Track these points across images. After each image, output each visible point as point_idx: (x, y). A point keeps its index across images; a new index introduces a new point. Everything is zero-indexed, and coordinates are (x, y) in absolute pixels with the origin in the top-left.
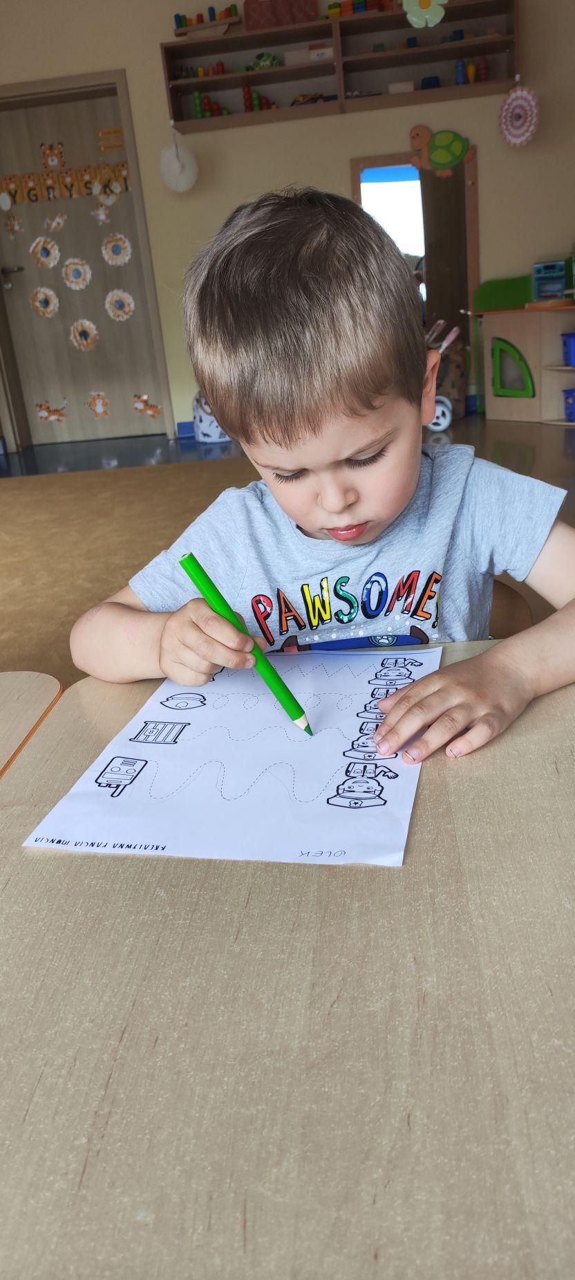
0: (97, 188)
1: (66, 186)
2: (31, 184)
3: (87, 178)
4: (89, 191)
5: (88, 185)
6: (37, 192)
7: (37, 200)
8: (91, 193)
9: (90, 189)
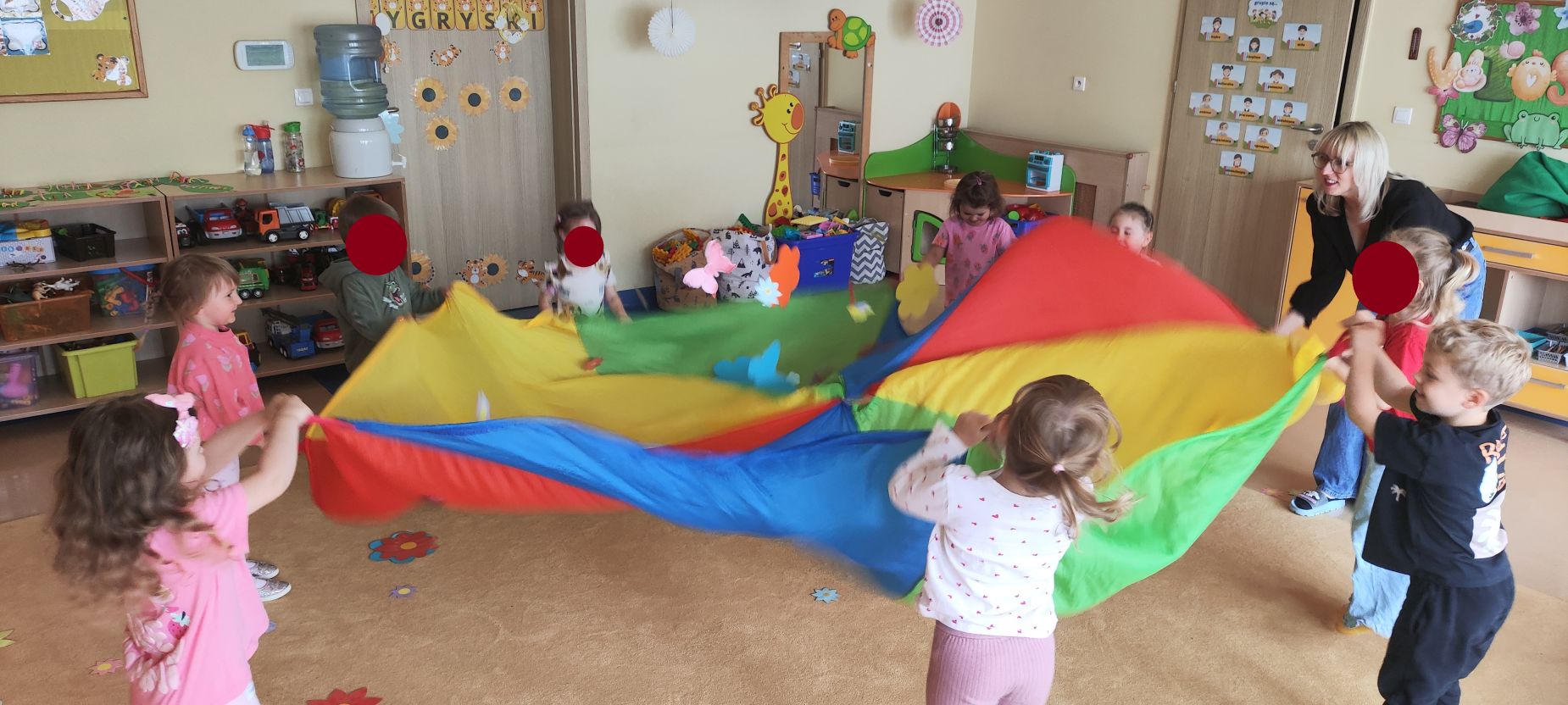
0: (501, 23)
1: (462, 15)
2: (418, 7)
3: (489, 8)
4: (490, 25)
5: (490, 17)
6: (426, 17)
7: (424, 26)
8: (493, 26)
9: (493, 23)
